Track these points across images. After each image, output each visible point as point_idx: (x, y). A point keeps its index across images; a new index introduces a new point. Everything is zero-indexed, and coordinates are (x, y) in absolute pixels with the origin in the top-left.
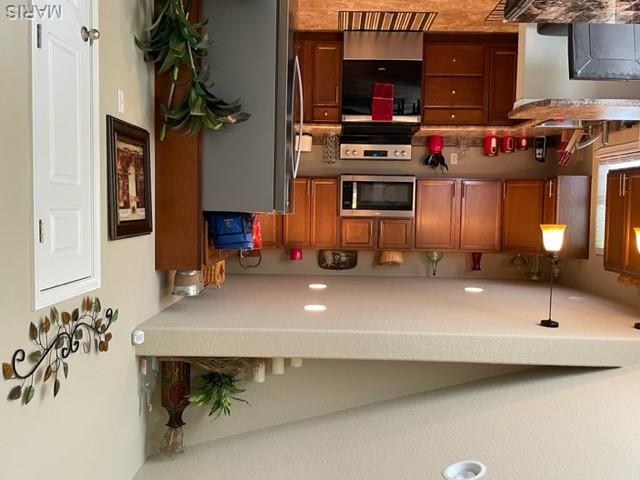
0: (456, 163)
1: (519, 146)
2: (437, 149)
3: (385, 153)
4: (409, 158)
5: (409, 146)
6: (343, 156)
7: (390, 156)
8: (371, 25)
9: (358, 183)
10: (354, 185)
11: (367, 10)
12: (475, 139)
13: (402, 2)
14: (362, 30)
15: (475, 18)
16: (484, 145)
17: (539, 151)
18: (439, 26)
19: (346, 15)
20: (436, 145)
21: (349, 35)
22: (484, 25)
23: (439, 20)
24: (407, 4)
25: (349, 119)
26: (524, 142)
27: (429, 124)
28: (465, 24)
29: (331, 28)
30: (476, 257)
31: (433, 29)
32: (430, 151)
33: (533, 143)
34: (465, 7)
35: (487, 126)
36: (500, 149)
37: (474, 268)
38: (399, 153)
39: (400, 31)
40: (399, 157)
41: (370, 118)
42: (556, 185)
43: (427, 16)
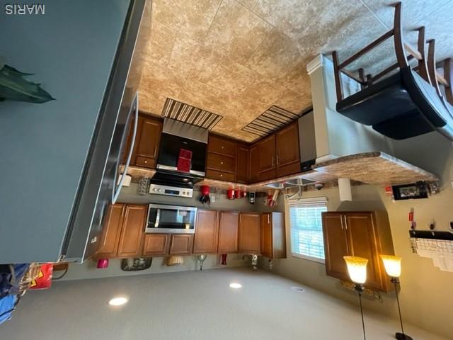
0: (214, 201)
1: (242, 196)
2: (207, 193)
3: (178, 193)
4: (191, 197)
5: (192, 190)
6: (151, 191)
7: (181, 194)
8: (182, 118)
9: (161, 210)
10: (159, 211)
11: (186, 102)
12: (223, 190)
13: (209, 102)
14: (176, 119)
15: (238, 126)
16: (228, 193)
17: (252, 199)
18: (217, 128)
19: (171, 103)
20: (206, 191)
21: (167, 120)
22: (239, 133)
23: (221, 123)
24: (211, 104)
25: (161, 167)
26: (245, 194)
27: (209, 178)
28: (231, 130)
29: (156, 113)
30: (224, 257)
31: (213, 130)
32: (203, 194)
33: (249, 195)
34: (239, 116)
35: (237, 182)
36: (236, 196)
37: (223, 263)
38: (186, 193)
39: (196, 126)
40: (186, 195)
41: (176, 169)
42: (271, 218)
43: (216, 118)
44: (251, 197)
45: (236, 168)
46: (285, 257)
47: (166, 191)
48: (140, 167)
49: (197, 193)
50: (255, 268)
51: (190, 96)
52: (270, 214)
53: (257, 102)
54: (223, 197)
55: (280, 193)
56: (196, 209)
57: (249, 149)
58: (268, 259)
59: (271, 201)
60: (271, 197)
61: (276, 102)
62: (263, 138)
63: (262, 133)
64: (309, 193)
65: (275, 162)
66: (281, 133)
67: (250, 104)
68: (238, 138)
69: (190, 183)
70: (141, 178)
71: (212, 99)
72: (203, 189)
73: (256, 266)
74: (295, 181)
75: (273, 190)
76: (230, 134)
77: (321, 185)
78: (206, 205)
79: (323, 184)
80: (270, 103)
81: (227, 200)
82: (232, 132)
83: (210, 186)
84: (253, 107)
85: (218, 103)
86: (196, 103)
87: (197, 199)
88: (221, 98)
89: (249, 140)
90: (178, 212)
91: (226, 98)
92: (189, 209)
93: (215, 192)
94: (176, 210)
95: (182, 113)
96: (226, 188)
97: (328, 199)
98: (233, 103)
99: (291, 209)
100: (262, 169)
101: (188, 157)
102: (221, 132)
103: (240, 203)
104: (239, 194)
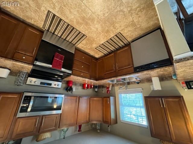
0: (75, 91)
1: (91, 87)
2: (71, 85)
3: (51, 84)
4: (60, 87)
5: (61, 83)
6: (28, 83)
7: (53, 86)
8: (58, 33)
9: (35, 97)
10: (33, 98)
11: (63, 18)
12: (80, 84)
13: (81, 21)
14: (53, 33)
15: (94, 46)
16: (83, 86)
17: (96, 89)
18: (81, 45)
19: (51, 16)
20: (70, 84)
21: (47, 33)
22: (93, 50)
23: (84, 42)
24: (81, 24)
25: (38, 63)
26: (93, 86)
27: (74, 75)
28: (89, 47)
29: (38, 25)
30: (80, 127)
31: (78, 46)
32: (68, 86)
33: (95, 87)
34: (96, 38)
35: (90, 79)
36: (88, 88)
37: (79, 131)
38: (56, 85)
39: (68, 41)
40: (56, 86)
41: (51, 66)
42: (110, 100)
43: (82, 37)
44: (96, 88)
45: (90, 70)
46: (117, 123)
47: (41, 83)
48: (17, 61)
49: (64, 85)
50: (99, 131)
51: (68, 13)
52: (109, 97)
53: (112, 28)
54: (80, 88)
55: (113, 85)
56: (64, 95)
57: (97, 61)
58: (108, 125)
59: (108, 90)
60: (108, 88)
61: (122, 30)
62: (106, 55)
63: (106, 52)
64: (131, 86)
65: (115, 67)
66: (118, 52)
67: (107, 28)
68: (92, 54)
69: (59, 78)
70: (20, 72)
71: (83, 19)
72: (69, 83)
73: (99, 130)
74: (124, 79)
75: (109, 84)
76: (87, 51)
77: (139, 81)
78: (69, 93)
79: (140, 81)
80: (118, 31)
81: (83, 90)
82: (89, 49)
83: (73, 81)
84: (108, 31)
85: (87, 24)
86: (71, 20)
87: (64, 89)
88: (89, 19)
89: (97, 56)
90: (49, 98)
91: (93, 20)
92: (57, 96)
93: (76, 85)
94: (48, 97)
95: (59, 28)
96: (83, 82)
97: (143, 89)
98: (96, 26)
99: (119, 95)
100: (106, 71)
101: (61, 59)
102: (82, 49)
103: (90, 91)
104: (89, 86)
